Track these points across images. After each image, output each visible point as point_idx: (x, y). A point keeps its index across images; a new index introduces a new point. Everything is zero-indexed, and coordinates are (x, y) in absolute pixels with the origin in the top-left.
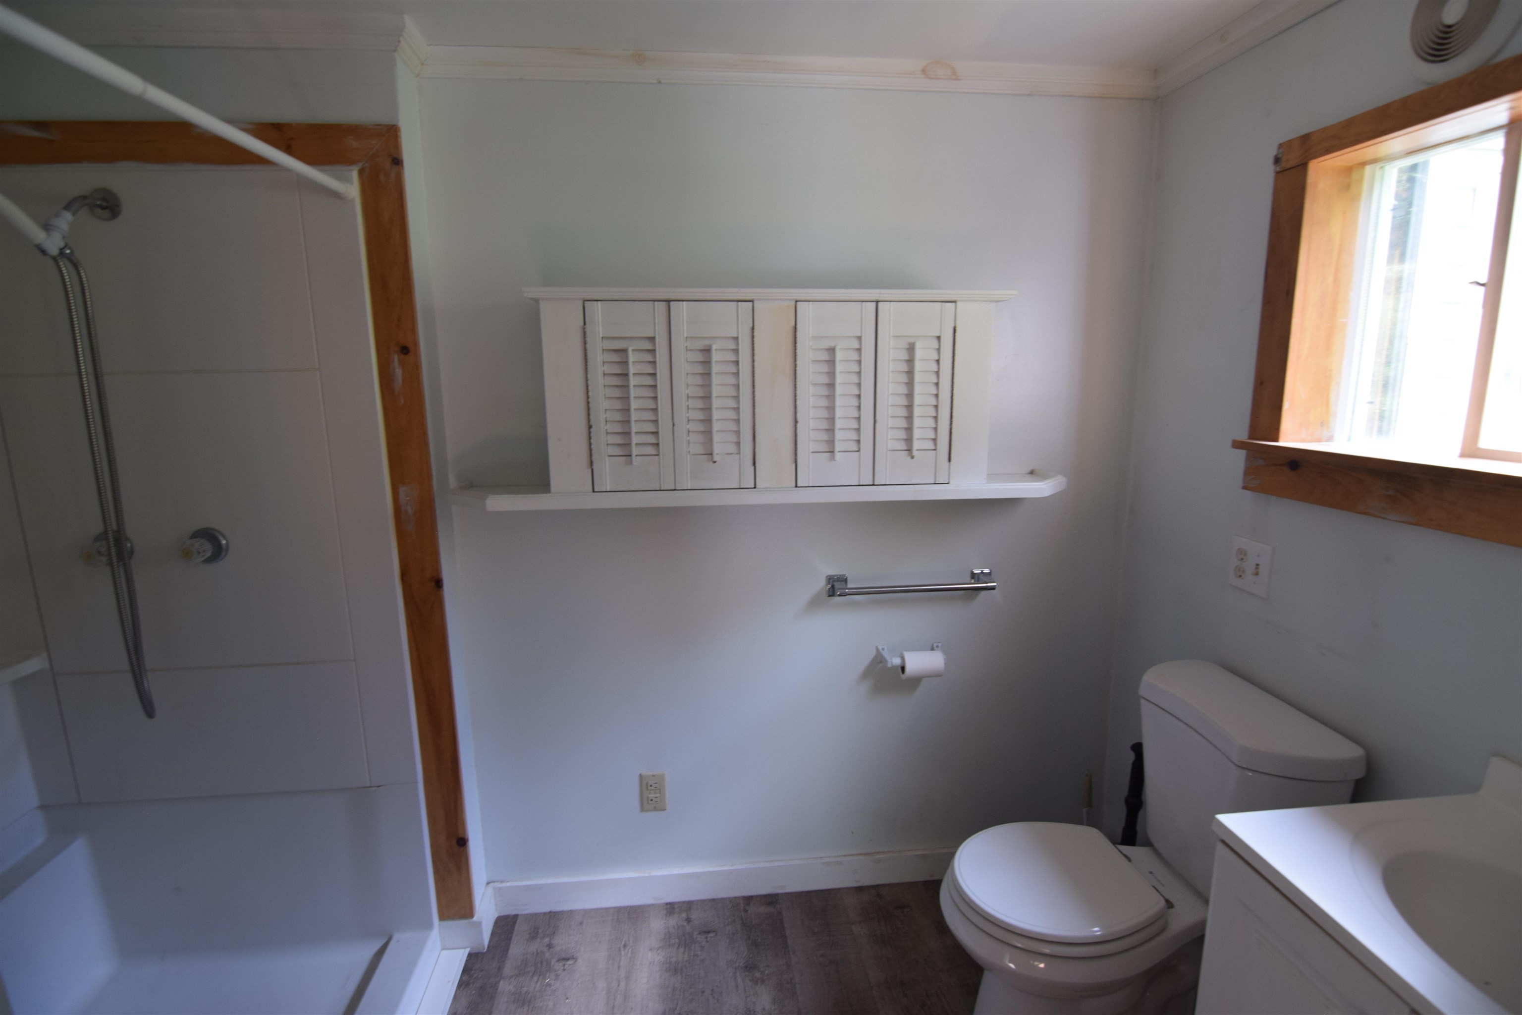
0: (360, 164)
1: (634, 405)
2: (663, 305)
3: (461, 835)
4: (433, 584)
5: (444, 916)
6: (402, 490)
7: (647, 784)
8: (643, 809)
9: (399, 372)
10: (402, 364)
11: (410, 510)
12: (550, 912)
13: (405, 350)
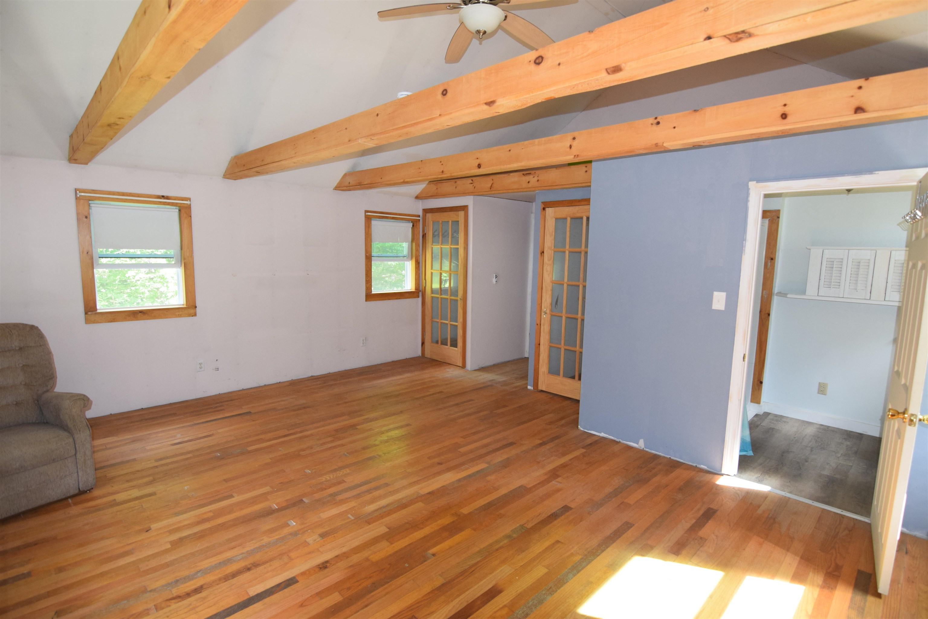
0: (769, 218)
1: (834, 275)
2: (848, 250)
3: (761, 381)
4: (768, 315)
5: (752, 401)
6: (764, 291)
7: (821, 386)
8: (818, 393)
9: (769, 264)
10: (770, 262)
11: (765, 296)
12: (781, 415)
13: (772, 259)
